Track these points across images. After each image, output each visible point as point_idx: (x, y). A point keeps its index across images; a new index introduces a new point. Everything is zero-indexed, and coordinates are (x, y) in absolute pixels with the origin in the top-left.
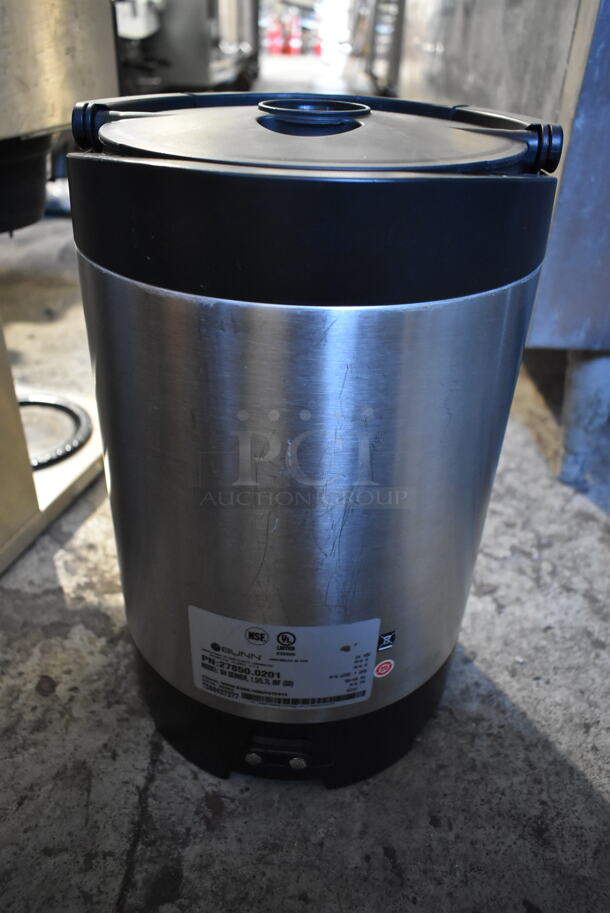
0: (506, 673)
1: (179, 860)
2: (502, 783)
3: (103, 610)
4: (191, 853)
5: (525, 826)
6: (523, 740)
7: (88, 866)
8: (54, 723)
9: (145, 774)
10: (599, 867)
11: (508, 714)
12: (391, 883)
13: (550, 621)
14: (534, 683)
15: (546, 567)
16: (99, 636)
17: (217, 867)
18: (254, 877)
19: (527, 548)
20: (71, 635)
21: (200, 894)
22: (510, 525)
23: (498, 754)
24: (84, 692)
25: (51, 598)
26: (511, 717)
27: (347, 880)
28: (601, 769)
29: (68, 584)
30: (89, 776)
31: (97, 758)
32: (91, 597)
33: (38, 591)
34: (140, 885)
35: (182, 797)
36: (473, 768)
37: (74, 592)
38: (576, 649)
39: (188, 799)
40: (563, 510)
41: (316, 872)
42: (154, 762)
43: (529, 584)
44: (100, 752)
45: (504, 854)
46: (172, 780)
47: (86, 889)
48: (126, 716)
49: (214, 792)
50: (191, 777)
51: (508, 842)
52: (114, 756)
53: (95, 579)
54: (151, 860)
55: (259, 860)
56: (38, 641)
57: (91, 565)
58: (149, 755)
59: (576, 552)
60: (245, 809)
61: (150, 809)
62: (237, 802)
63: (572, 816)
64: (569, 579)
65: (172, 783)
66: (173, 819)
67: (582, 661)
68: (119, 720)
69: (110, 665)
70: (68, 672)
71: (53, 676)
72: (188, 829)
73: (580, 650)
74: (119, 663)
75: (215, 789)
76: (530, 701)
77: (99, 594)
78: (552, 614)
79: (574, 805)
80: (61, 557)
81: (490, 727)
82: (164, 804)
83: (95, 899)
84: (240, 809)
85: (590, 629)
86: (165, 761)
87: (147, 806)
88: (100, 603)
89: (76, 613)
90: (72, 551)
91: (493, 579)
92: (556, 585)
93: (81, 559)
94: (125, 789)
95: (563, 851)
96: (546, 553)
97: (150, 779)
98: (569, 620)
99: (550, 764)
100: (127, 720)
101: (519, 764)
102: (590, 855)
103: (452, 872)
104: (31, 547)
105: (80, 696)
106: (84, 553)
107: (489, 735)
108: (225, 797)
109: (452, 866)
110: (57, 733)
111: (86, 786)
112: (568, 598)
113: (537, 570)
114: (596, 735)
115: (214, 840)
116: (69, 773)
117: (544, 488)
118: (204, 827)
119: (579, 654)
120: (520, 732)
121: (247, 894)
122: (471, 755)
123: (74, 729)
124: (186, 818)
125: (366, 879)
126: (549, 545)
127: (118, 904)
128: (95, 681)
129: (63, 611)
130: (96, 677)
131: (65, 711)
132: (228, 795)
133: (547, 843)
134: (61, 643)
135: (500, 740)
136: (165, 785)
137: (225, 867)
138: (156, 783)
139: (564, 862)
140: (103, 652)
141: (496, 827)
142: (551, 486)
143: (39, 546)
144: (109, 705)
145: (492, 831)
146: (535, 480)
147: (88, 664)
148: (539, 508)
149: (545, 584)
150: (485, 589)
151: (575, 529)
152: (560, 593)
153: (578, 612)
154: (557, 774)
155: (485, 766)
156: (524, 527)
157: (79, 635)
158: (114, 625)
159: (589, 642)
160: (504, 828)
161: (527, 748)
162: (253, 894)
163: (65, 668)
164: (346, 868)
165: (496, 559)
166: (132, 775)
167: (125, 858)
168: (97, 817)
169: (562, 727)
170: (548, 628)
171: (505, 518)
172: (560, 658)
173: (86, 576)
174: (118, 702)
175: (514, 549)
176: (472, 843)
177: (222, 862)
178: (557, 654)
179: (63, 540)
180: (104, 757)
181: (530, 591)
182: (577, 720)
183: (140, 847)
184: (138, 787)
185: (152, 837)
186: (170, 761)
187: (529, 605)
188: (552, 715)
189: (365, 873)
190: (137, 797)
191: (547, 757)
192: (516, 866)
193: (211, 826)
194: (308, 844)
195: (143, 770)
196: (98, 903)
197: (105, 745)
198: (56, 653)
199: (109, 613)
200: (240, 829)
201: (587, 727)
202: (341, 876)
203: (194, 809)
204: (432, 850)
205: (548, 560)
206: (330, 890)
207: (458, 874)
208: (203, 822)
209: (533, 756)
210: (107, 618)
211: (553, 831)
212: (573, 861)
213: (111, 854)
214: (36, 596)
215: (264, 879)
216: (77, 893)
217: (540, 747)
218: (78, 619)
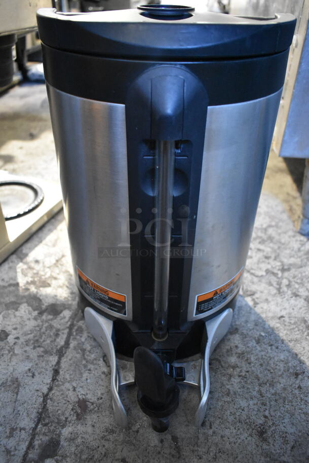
0: (254, 341)
1: (59, 435)
2: (243, 403)
3: (38, 296)
4: (66, 432)
5: (253, 430)
6: (259, 380)
7: (11, 435)
8: (5, 356)
9: (48, 386)
10: (293, 456)
11: (252, 364)
12: (173, 456)
13: (283, 313)
14: (270, 348)
15: (285, 282)
16: (34, 310)
17: (79, 440)
18: (98, 447)
19: (275, 271)
20: (19, 309)
21: (68, 454)
22: (267, 258)
23: (244, 387)
24: (22, 340)
25: (12, 288)
26: (254, 366)
27: (148, 453)
28: (302, 400)
29: (22, 281)
30: (19, 385)
31: (24, 376)
32: (33, 289)
33: (6, 284)
34: (37, 447)
35: (65, 400)
36: (228, 394)
37: (24, 286)
38: (297, 329)
39: (69, 401)
40: (299, 250)
41: (133, 447)
42: (53, 380)
43: (275, 291)
44: (26, 373)
45: (239, 444)
46: (62, 390)
47: (8, 447)
48: (43, 354)
49: (83, 399)
50: (71, 390)
51: (242, 437)
52: (33, 376)
53: (36, 279)
54: (45, 434)
55: (102, 438)
56: (2, 311)
57: (35, 271)
58: (51, 376)
59: (304, 274)
60: (99, 409)
61: (48, 406)
62: (95, 405)
63: (281, 425)
64: (298, 289)
65: (61, 393)
66: (59, 412)
67: (299, 336)
68: (38, 356)
69: (38, 326)
70: (15, 329)
71: (7, 331)
72: (67, 418)
73: (299, 330)
74: (42, 325)
75: (84, 397)
76: (266, 358)
77: (37, 287)
78: (285, 309)
79: (283, 419)
80: (21, 266)
81: (241, 371)
82: (56, 404)
83: (12, 453)
84: (96, 409)
85: (306, 318)
86: (59, 380)
87: (47, 403)
88: (37, 292)
89: (24, 297)
90: (26, 263)
91: (254, 288)
92: (289, 292)
93: (30, 268)
94: (36, 394)
95: (273, 445)
96: (286, 274)
97: (50, 389)
98: (295, 313)
99: (273, 395)
100: (43, 356)
101: (255, 393)
102: (289, 449)
103: (208, 452)
104: (5, 260)
105: (20, 342)
106: (33, 265)
107: (239, 376)
108: (89, 402)
109: (209, 449)
110: (5, 361)
111: (16, 391)
112: (296, 300)
113: (279, 284)
114: (302, 380)
115: (79, 425)
116: (9, 383)
117: (290, 237)
118: (75, 418)
119: (298, 332)
120: (257, 375)
121: (93, 456)
122: (228, 387)
123: (14, 360)
124: (66, 412)
125: (159, 453)
126: (289, 270)
127: (24, 456)
128: (29, 334)
129: (17, 296)
130: (29, 332)
131: (11, 350)
132: (90, 401)
133: (265, 440)
134: (14, 313)
135: (245, 379)
136: (58, 393)
137: (84, 440)
138: (53, 392)
139: (273, 451)
140: (35, 319)
141: (237, 429)
142: (294, 236)
143: (10, 260)
144: (34, 348)
145: (234, 431)
146: (285, 233)
147: (26, 325)
148: (286, 249)
149: (283, 292)
150: (249, 293)
151: (305, 260)
152: (292, 297)
153: (301, 308)
154: (276, 401)
155: (235, 393)
156: (275, 259)
157: (24, 309)
158: (43, 305)
159: (305, 326)
160: (241, 430)
161: (260, 385)
162: (96, 457)
163: (14, 326)
164: (149, 446)
165: (257, 276)
166: (41, 386)
167: (31, 432)
168: (19, 408)
169: (283, 374)
170: (282, 317)
171: (265, 254)
172: (287, 334)
173: (32, 277)
174: (39, 346)
175: (267, 271)
176: (222, 437)
177: (82, 437)
178: (285, 332)
179: (22, 257)
180: (28, 376)
181: (274, 295)
182: (291, 370)
183: (40, 426)
184: (43, 393)
185: (47, 421)
186: (62, 380)
187: (272, 303)
188: (278, 367)
189: (159, 449)
190: (42, 399)
191: (271, 390)
192: (245, 452)
193: (79, 417)
194: (131, 431)
195: (48, 384)
196: (14, 455)
197: (29, 370)
198: (11, 318)
199: (41, 298)
200: (94, 420)
201: (297, 375)
202: (146, 450)
203: (71, 407)
204: (198, 439)
205: (286, 278)
206: (139, 458)
207: (211, 454)
208: (75, 415)
209: (263, 390)
210: (40, 300)
211: (269, 433)
212: (278, 451)
213: (24, 429)
214: (4, 287)
215: (104, 448)
216: (4, 449)
217: (268, 385)
218: (25, 300)
